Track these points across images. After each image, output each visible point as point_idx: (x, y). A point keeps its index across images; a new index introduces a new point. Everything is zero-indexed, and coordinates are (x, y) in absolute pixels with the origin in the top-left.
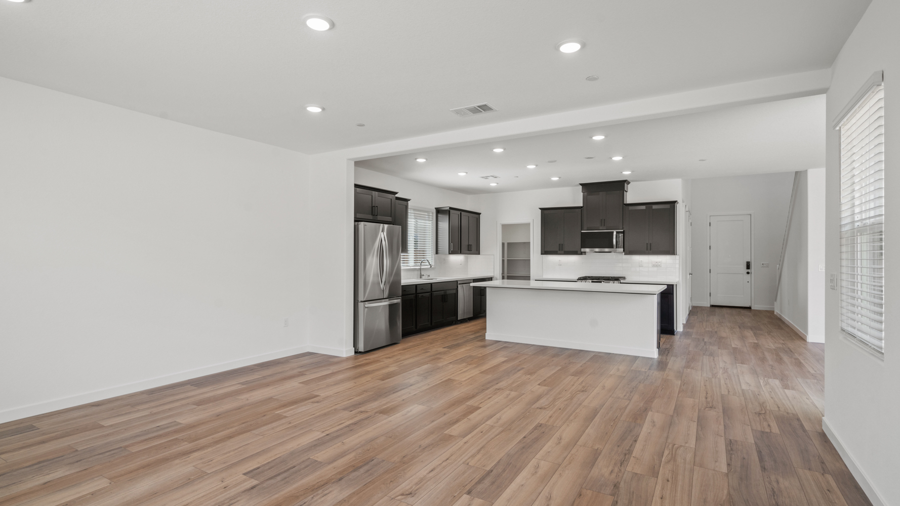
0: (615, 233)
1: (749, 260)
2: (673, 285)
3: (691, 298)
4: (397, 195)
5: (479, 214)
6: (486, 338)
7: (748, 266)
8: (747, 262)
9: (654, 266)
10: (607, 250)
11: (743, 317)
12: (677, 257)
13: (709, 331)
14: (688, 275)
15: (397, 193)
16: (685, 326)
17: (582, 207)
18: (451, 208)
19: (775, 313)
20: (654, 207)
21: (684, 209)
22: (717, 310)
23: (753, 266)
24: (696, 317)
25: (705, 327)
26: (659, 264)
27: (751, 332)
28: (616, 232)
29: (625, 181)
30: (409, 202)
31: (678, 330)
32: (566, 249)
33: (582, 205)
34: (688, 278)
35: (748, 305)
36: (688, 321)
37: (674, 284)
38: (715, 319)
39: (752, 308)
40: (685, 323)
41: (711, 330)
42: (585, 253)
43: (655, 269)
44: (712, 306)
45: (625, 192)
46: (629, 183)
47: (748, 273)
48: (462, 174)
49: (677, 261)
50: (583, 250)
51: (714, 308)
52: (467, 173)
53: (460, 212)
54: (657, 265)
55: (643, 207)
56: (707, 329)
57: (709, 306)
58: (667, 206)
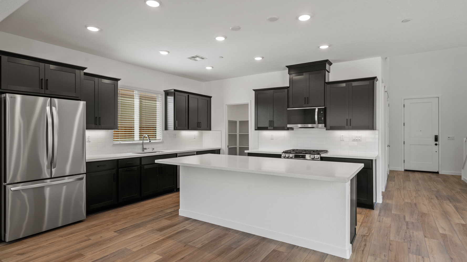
0: (317, 110)
1: (437, 134)
2: (372, 160)
3: (389, 165)
4: (85, 71)
5: (210, 97)
6: (179, 215)
7: (436, 139)
8: (435, 136)
9: (354, 140)
10: (310, 125)
11: (435, 183)
12: (376, 132)
13: (408, 203)
14: (387, 148)
15: (85, 68)
16: (384, 195)
17: (288, 87)
18: (175, 90)
19: (462, 179)
20: (354, 84)
21: (383, 88)
22: (411, 174)
23: (440, 139)
24: (394, 183)
25: (403, 197)
26: (359, 138)
27: (451, 204)
28: (318, 108)
29: (327, 61)
30: (119, 82)
31: (377, 202)
32: (275, 125)
33: (288, 86)
34: (387, 150)
35: (436, 170)
36: (387, 187)
37: (374, 159)
38: (410, 186)
39: (440, 173)
40: (384, 191)
41: (410, 201)
42: (292, 129)
43: (356, 143)
44: (406, 170)
45: (326, 72)
46: (330, 64)
47: (436, 144)
48: (164, 53)
49: (377, 136)
50: (289, 126)
51: (407, 172)
52: (169, 52)
53: (187, 95)
54: (356, 140)
55: (344, 85)
56: (406, 201)
57: (403, 170)
58: (367, 83)
